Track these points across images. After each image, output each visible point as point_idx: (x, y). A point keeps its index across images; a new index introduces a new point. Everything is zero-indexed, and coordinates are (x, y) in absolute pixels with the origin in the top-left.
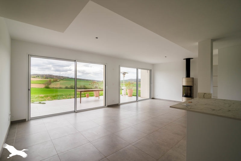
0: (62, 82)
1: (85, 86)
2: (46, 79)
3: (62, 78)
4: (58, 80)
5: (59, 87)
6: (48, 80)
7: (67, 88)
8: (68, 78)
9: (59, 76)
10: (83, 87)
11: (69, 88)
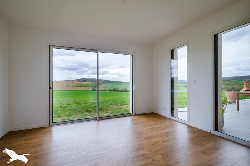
0: (105, 85)
1: (127, 89)
2: (92, 83)
3: (104, 82)
4: (102, 83)
5: (103, 90)
6: (94, 83)
7: (110, 90)
8: (109, 81)
9: (102, 80)
10: (124, 90)
11: (112, 91)
